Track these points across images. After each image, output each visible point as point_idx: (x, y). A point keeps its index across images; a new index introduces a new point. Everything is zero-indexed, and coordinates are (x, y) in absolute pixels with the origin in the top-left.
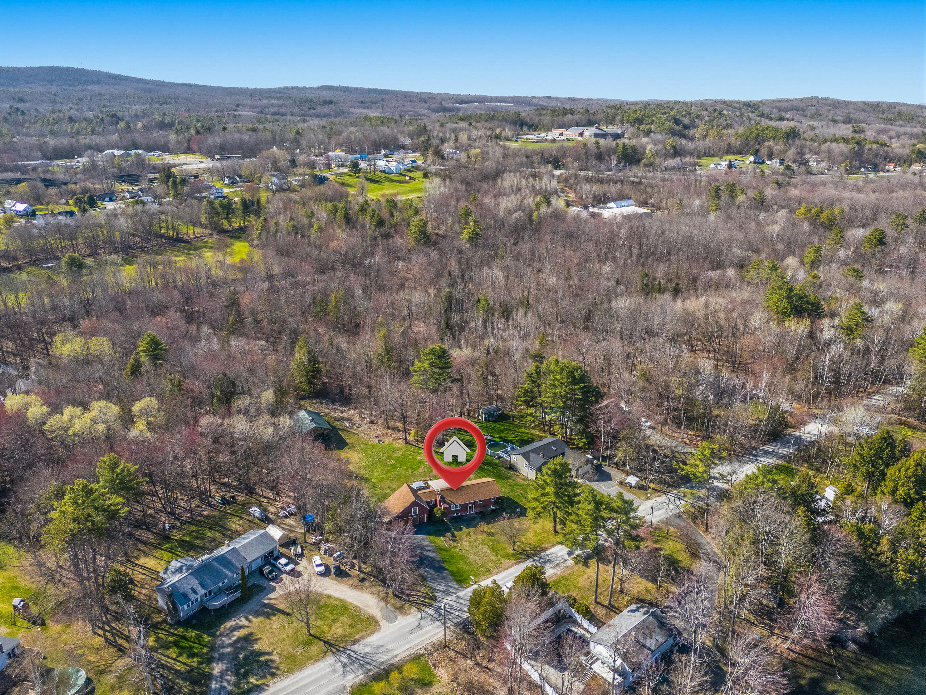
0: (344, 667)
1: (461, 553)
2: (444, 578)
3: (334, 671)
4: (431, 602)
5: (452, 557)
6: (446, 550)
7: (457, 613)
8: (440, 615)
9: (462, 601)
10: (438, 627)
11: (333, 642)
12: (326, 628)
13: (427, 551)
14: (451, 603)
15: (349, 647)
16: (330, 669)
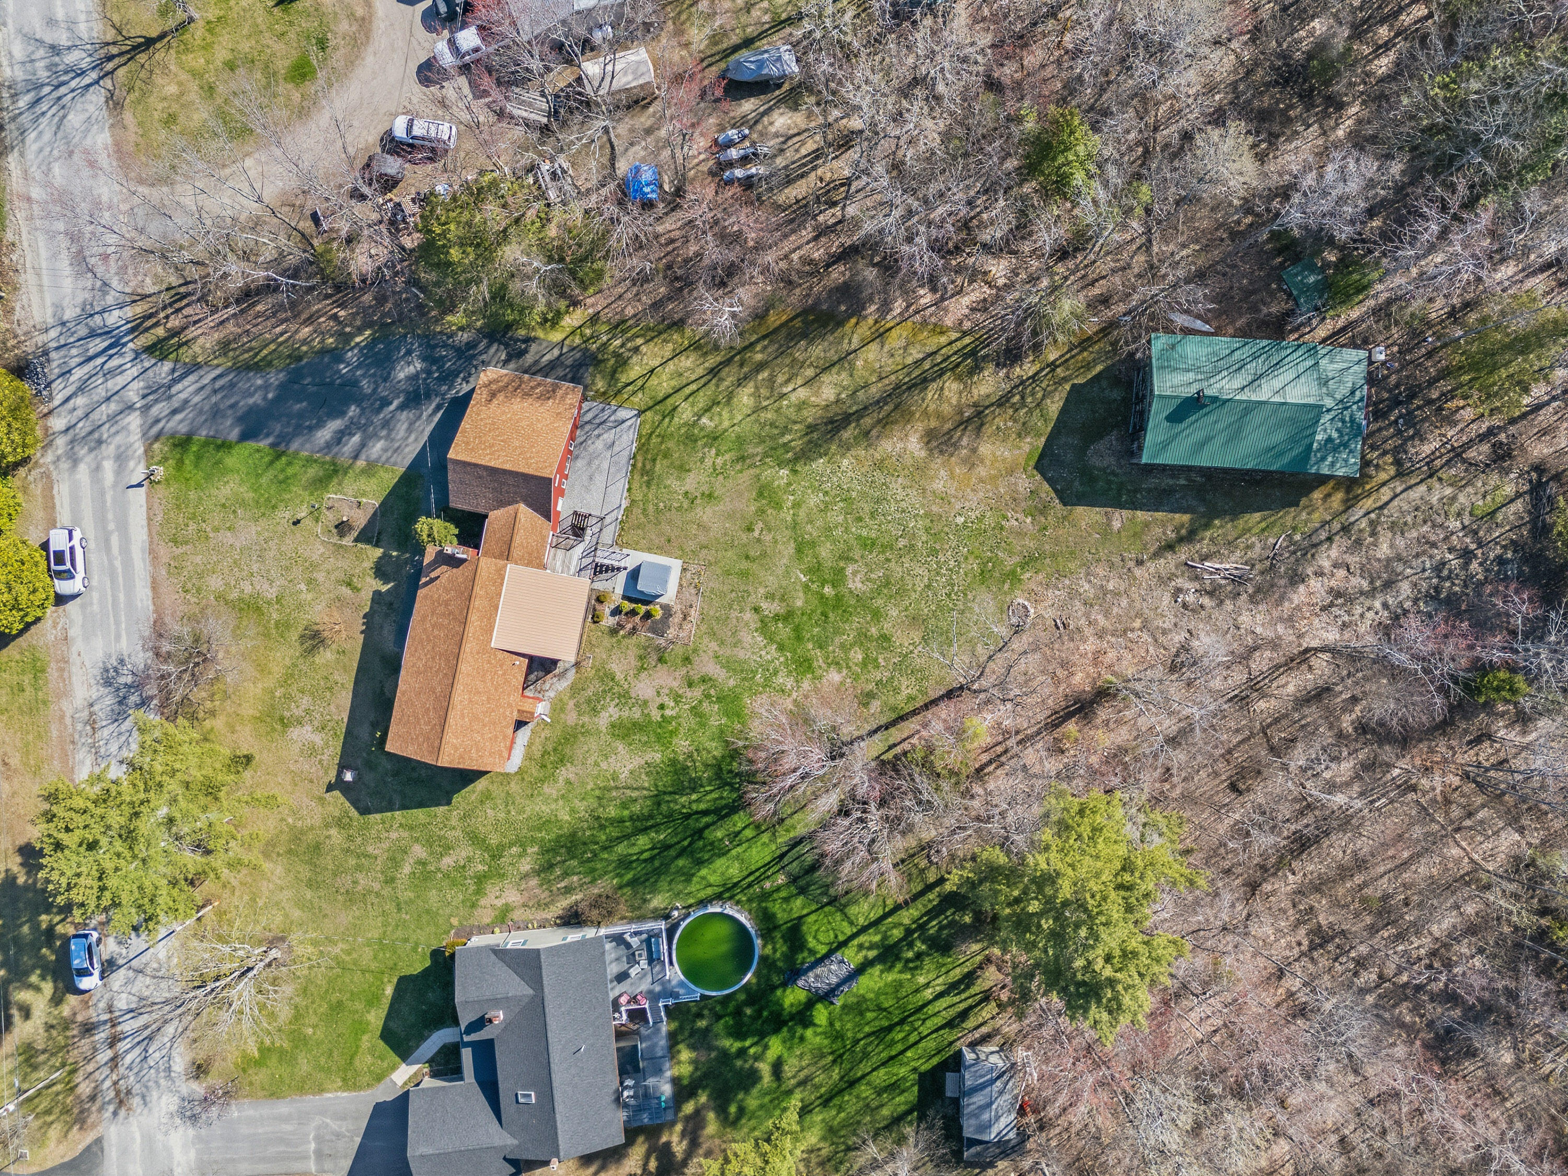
0: (53, 47)
1: (284, 515)
2: (216, 413)
3: (51, 22)
4: (145, 340)
5: (283, 482)
6: (321, 483)
7: (78, 374)
8: (93, 334)
9: (113, 407)
10: (58, 307)
11: (142, 58)
12: (197, 61)
13: (340, 437)
14: (120, 381)
15: (107, 82)
16: (60, 14)
